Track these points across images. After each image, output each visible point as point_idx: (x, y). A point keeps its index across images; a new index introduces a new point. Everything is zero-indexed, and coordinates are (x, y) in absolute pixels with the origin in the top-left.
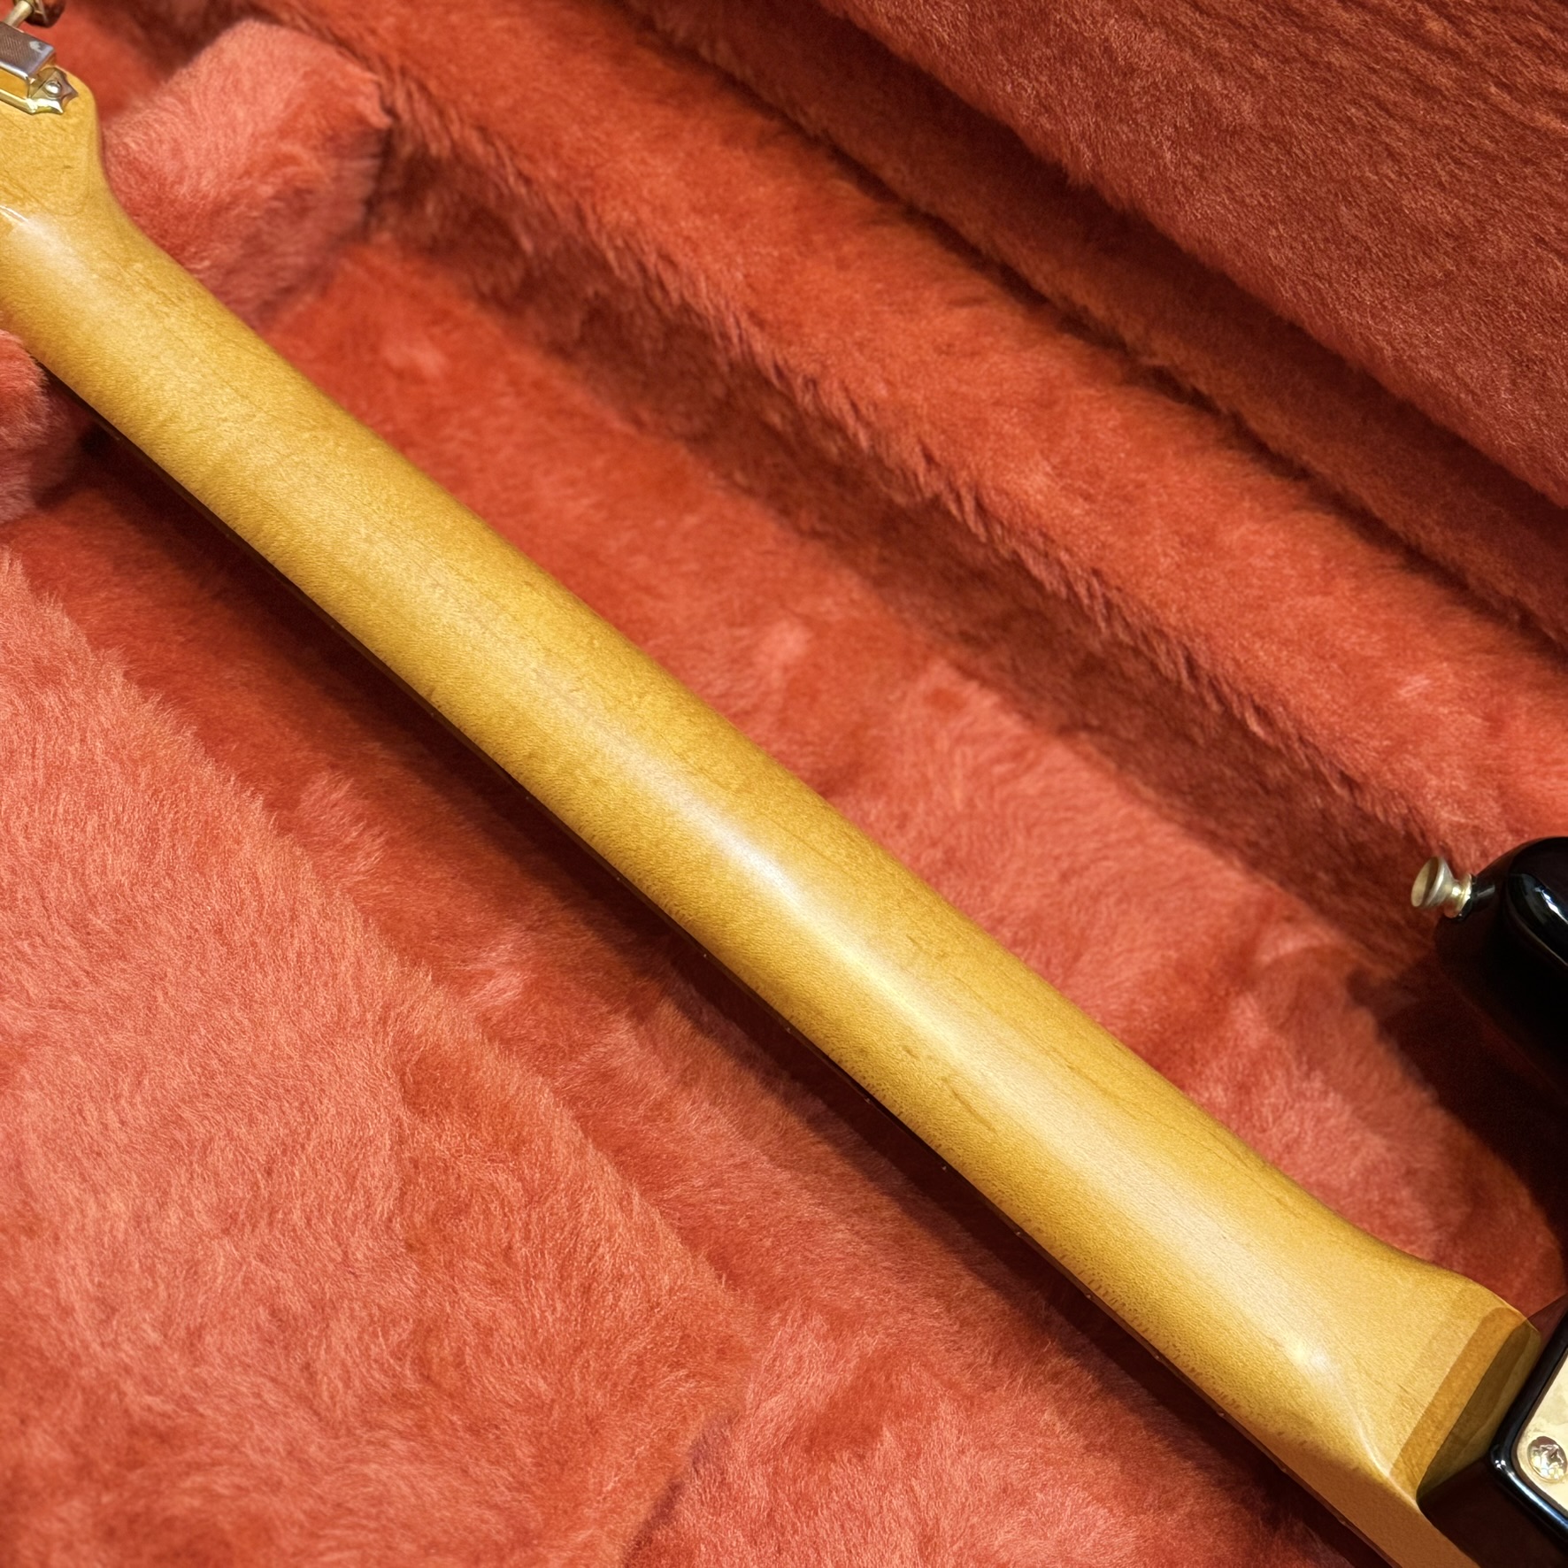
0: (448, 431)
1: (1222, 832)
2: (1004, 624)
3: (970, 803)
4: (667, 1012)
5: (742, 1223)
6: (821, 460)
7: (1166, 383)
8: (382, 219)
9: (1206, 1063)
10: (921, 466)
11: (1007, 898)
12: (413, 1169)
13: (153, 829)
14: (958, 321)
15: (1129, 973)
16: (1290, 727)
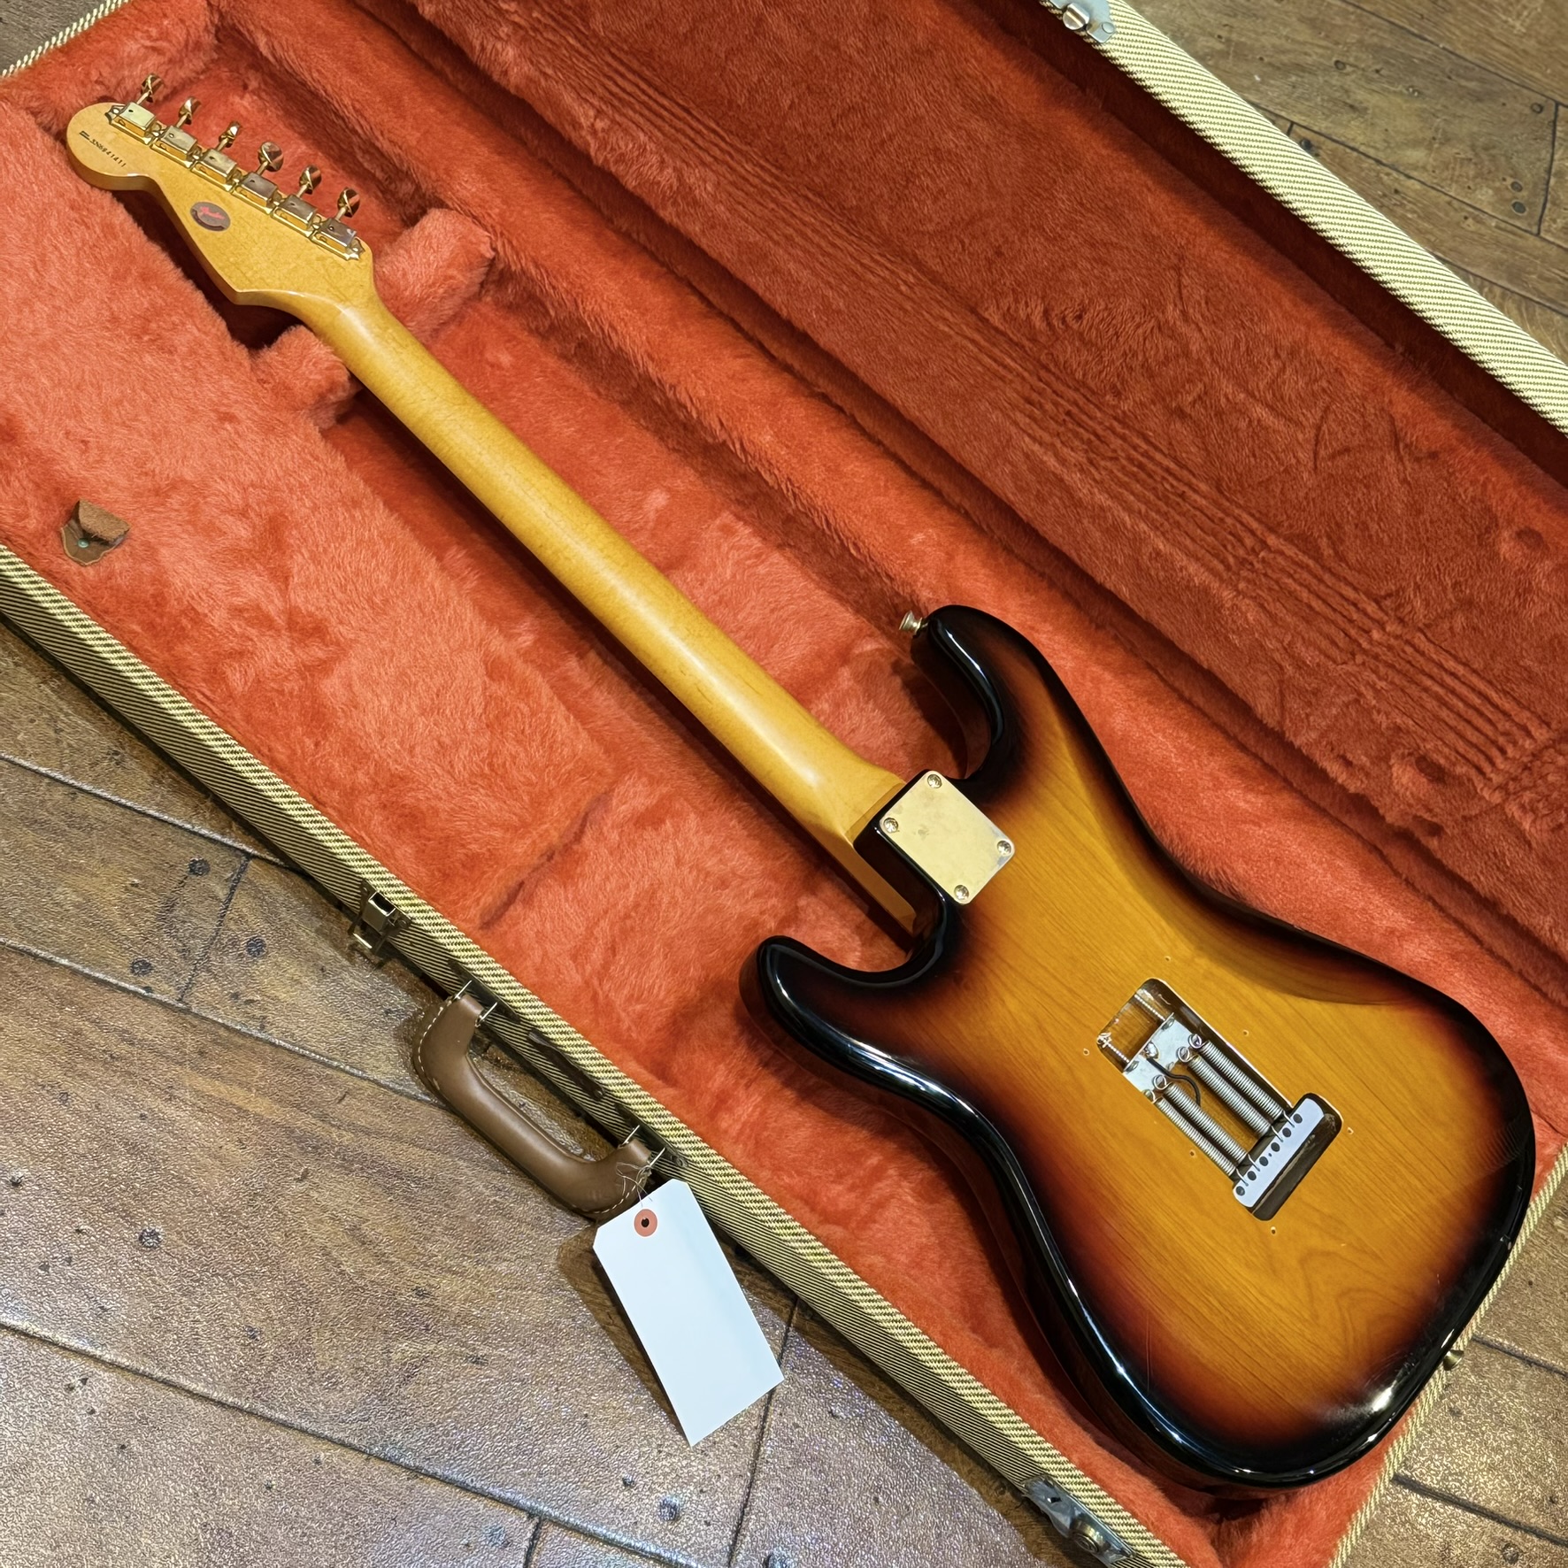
0: (512, 393)
1: (843, 594)
2: (754, 497)
3: (734, 576)
4: (592, 655)
5: (617, 740)
6: (677, 419)
7: (825, 398)
8: (488, 291)
9: (822, 694)
10: (718, 428)
11: (745, 619)
12: (489, 699)
13: (396, 566)
14: (737, 365)
15: (796, 654)
16: (865, 552)
